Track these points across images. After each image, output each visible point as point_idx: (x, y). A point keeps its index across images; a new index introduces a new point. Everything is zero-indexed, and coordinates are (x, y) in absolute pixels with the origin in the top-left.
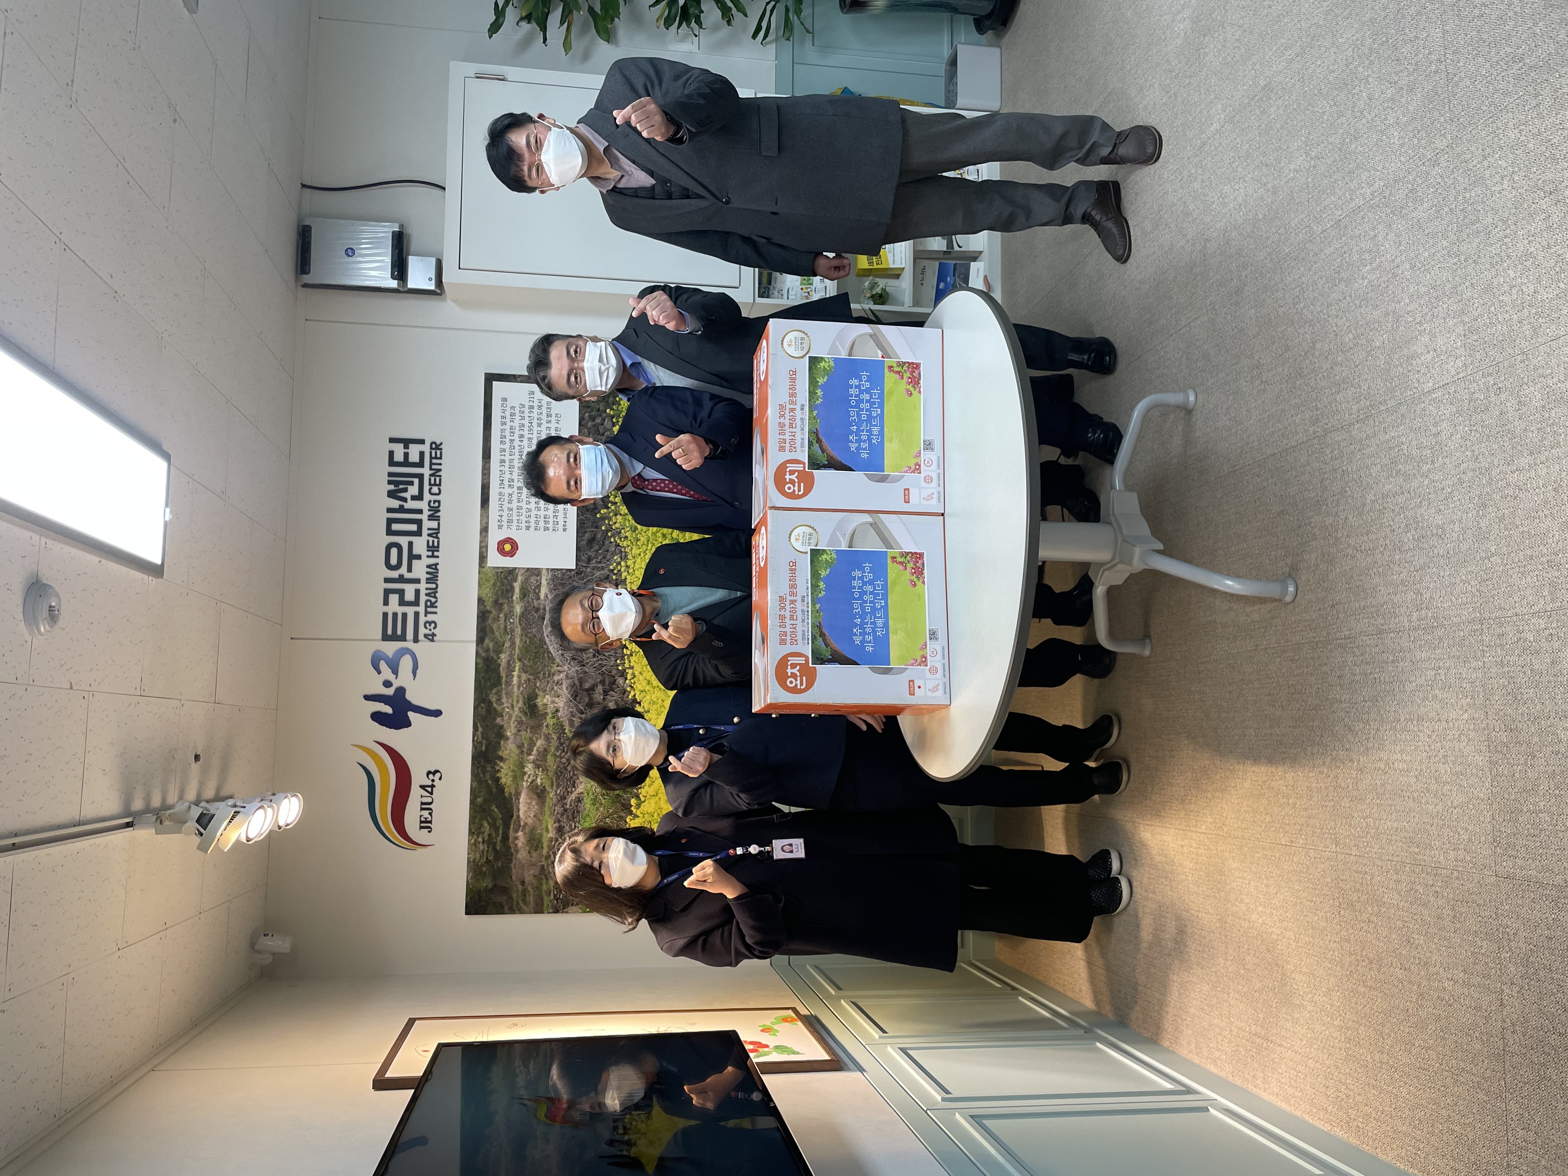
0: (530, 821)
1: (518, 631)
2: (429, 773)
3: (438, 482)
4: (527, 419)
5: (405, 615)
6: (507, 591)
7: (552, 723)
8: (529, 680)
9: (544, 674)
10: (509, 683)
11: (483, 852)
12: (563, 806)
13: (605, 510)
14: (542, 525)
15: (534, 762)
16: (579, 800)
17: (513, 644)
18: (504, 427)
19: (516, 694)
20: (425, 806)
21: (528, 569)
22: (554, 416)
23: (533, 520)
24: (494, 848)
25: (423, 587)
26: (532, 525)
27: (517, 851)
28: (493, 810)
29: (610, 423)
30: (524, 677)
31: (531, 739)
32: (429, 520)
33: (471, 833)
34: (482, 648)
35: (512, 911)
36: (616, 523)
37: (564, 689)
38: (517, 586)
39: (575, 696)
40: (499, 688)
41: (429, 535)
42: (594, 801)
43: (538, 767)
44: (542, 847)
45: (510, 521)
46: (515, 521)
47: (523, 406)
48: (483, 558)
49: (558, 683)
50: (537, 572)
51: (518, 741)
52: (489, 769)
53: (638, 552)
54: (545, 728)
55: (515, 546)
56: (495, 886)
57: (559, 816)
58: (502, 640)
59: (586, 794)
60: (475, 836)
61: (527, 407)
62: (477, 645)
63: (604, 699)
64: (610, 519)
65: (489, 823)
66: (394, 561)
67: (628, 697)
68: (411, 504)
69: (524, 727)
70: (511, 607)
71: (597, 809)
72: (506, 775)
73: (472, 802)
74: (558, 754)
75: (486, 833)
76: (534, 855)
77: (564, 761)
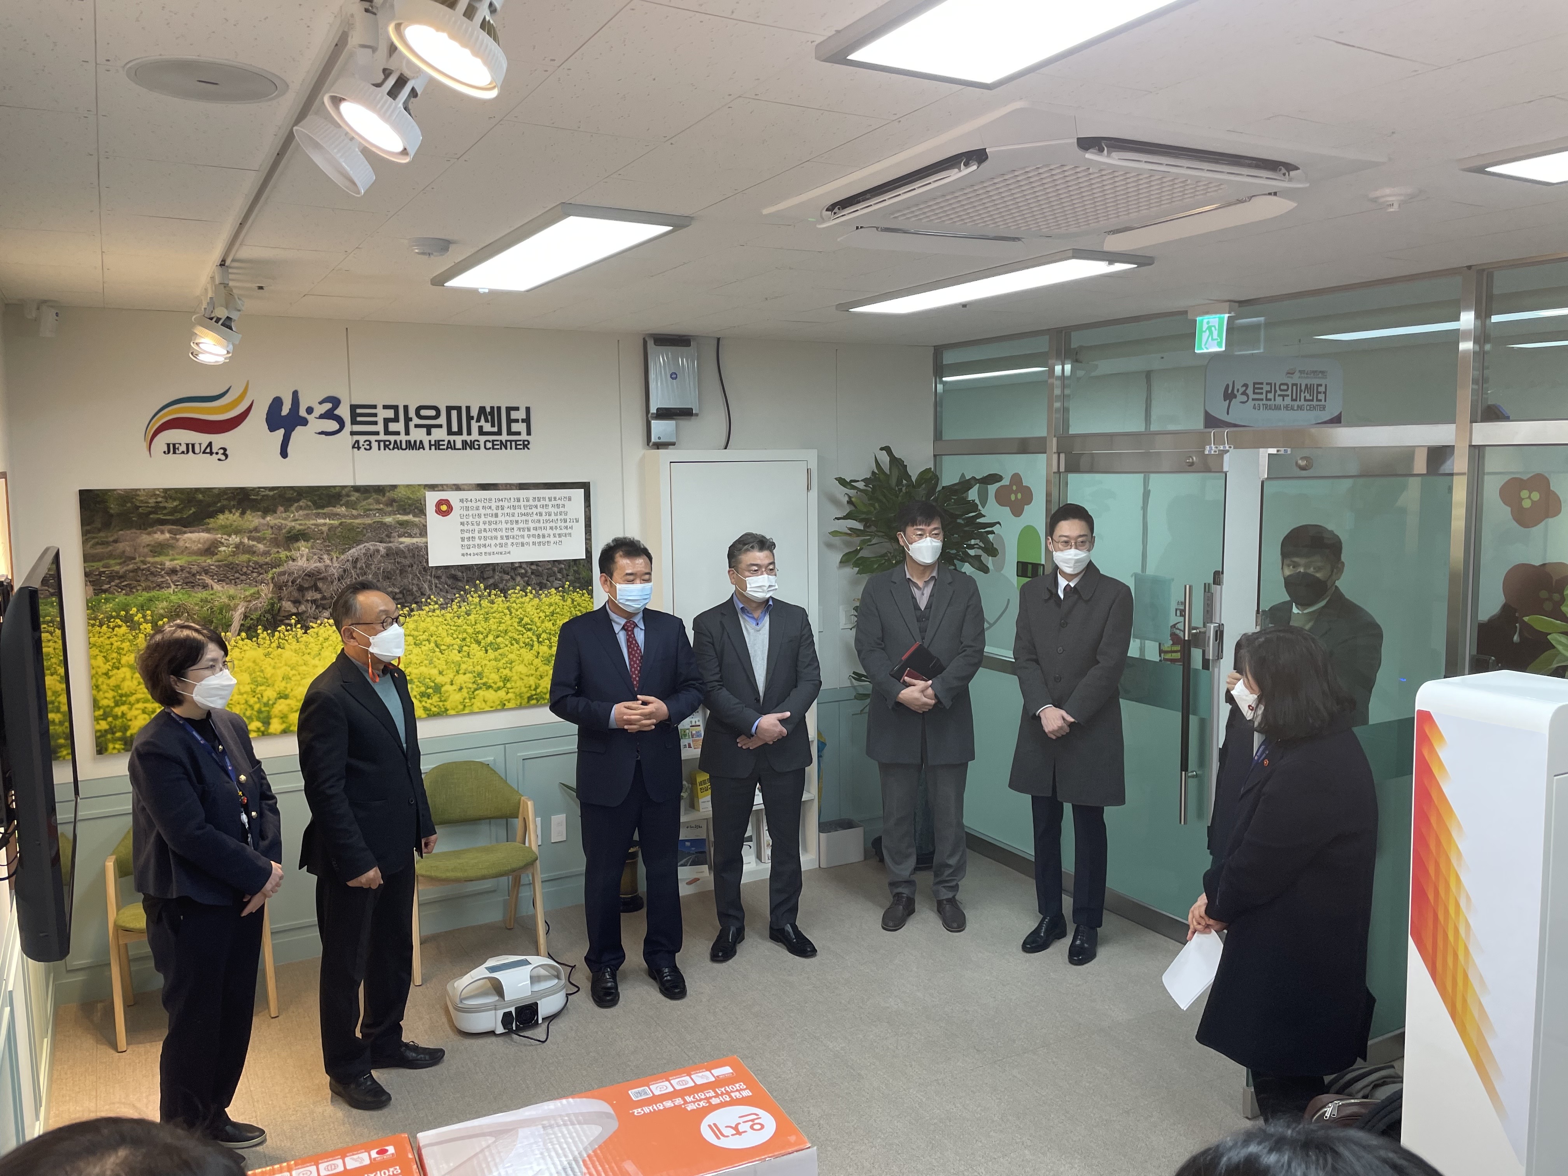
0: (181, 543)
1: (368, 521)
2: (225, 449)
3: (496, 447)
4: (555, 518)
5: (375, 423)
6: (405, 510)
7: (281, 556)
8: (322, 533)
9: (329, 546)
10: (318, 515)
11: (147, 502)
12: (198, 572)
13: (483, 587)
14: (466, 535)
15: (241, 543)
16: (205, 587)
17: (355, 517)
18: (547, 500)
19: (307, 522)
21: (425, 526)
22: (560, 539)
23: (470, 527)
24: (151, 513)
25: (403, 438)
26: (466, 527)
27: (149, 534)
28: (190, 509)
29: (558, 585)
30: (325, 529)
31: (265, 539)
32: (463, 441)
33: (166, 490)
34: (350, 491)
35: (85, 533)
36: (473, 597)
37: (315, 565)
38: (410, 517)
39: (310, 575)
40: (313, 507)
41: (449, 442)
42: (206, 601)
43: (237, 547)
44: (154, 556)
45: (467, 508)
46: (467, 513)
47: (566, 514)
48: (433, 487)
49: (321, 559)
50: (423, 532)
51: (261, 528)
52: (232, 503)
53: (448, 618)
54: (276, 550)
55: (445, 514)
56: (112, 516)
57: (188, 570)
58: (358, 507)
59: (211, 592)
60: (162, 495)
61: (565, 517)
62: (352, 487)
63: (308, 601)
64: (475, 592)
65: (177, 506)
66: (423, 413)
67: (311, 622)
68: (475, 426)
69: (276, 531)
70: (390, 514)
71: (197, 604)
72: (227, 519)
73: (197, 490)
74: (251, 564)
75: (166, 505)
76: (146, 550)
77: (245, 570)
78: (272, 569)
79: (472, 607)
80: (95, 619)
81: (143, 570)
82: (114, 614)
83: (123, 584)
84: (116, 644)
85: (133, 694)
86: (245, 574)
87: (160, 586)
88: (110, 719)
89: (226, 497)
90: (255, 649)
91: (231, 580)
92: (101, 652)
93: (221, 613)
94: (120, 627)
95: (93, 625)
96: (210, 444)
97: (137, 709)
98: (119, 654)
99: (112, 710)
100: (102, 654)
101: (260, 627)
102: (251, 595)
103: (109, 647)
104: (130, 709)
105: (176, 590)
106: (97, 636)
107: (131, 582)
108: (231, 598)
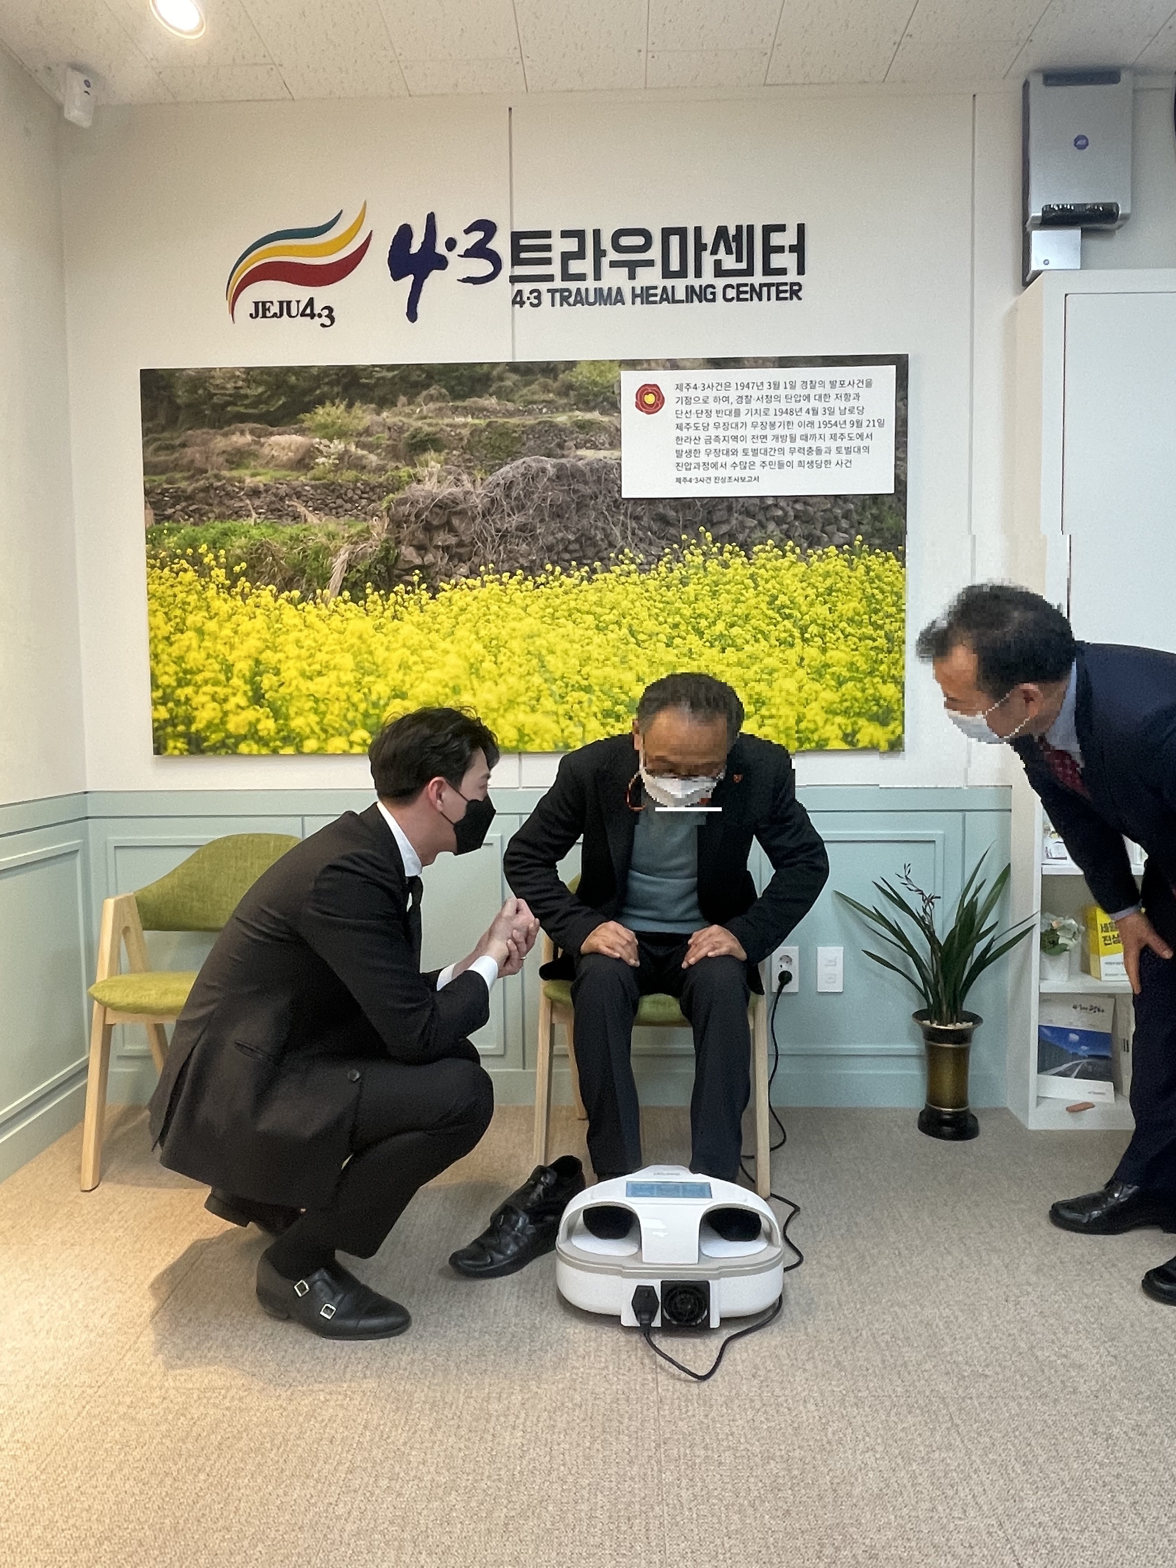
0: (266, 450)
1: (530, 421)
2: (330, 309)
3: (742, 296)
4: (841, 418)
5: (548, 261)
6: (587, 402)
7: (401, 474)
8: (461, 439)
9: (470, 460)
10: (455, 410)
11: (224, 388)
12: (287, 495)
13: (710, 539)
14: (685, 447)
15: (346, 451)
16: (296, 517)
17: (511, 414)
18: (828, 385)
19: (440, 422)
20: (285, 307)
21: (619, 430)
22: (849, 457)
23: (692, 433)
24: (229, 404)
25: (590, 284)
26: (684, 433)
27: (225, 435)
28: (280, 399)
29: (842, 541)
30: (465, 432)
31: (378, 446)
32: (687, 287)
33: (248, 370)
34: (505, 371)
35: (146, 432)
36: (693, 554)
37: (450, 490)
38: (595, 416)
39: (441, 505)
40: (448, 398)
41: (665, 289)
42: (295, 539)
43: (341, 457)
44: (231, 469)
45: (688, 401)
46: (688, 408)
47: (861, 411)
48: (633, 364)
49: (458, 480)
50: (615, 442)
51: (375, 428)
52: (336, 389)
53: (651, 588)
54: (394, 465)
55: (651, 409)
56: (179, 408)
57: (274, 491)
58: (516, 397)
59: (304, 526)
60: (244, 376)
61: (860, 417)
62: (508, 364)
63: (437, 547)
64: (698, 546)
65: (262, 394)
66: (625, 241)
67: (441, 581)
68: (708, 260)
69: (395, 435)
70: (564, 409)
71: (285, 544)
72: (328, 414)
73: (289, 370)
74: (359, 484)
75: (249, 391)
76: (221, 459)
77: (350, 494)
78: (388, 494)
79: (691, 571)
80: (155, 557)
81: (216, 489)
82: (179, 551)
83: (191, 508)
84: (181, 596)
85: (200, 671)
86: (351, 500)
87: (237, 514)
88: (171, 705)
89: (326, 380)
90: (361, 618)
91: (331, 509)
92: (162, 606)
93: (316, 559)
94: (185, 571)
95: (153, 567)
96: (311, 302)
97: (205, 694)
98: (184, 610)
99: (173, 692)
100: (163, 610)
101: (369, 584)
102: (359, 534)
103: (171, 599)
104: (197, 693)
105: (258, 521)
106: (157, 582)
107: (200, 506)
108: (331, 536)
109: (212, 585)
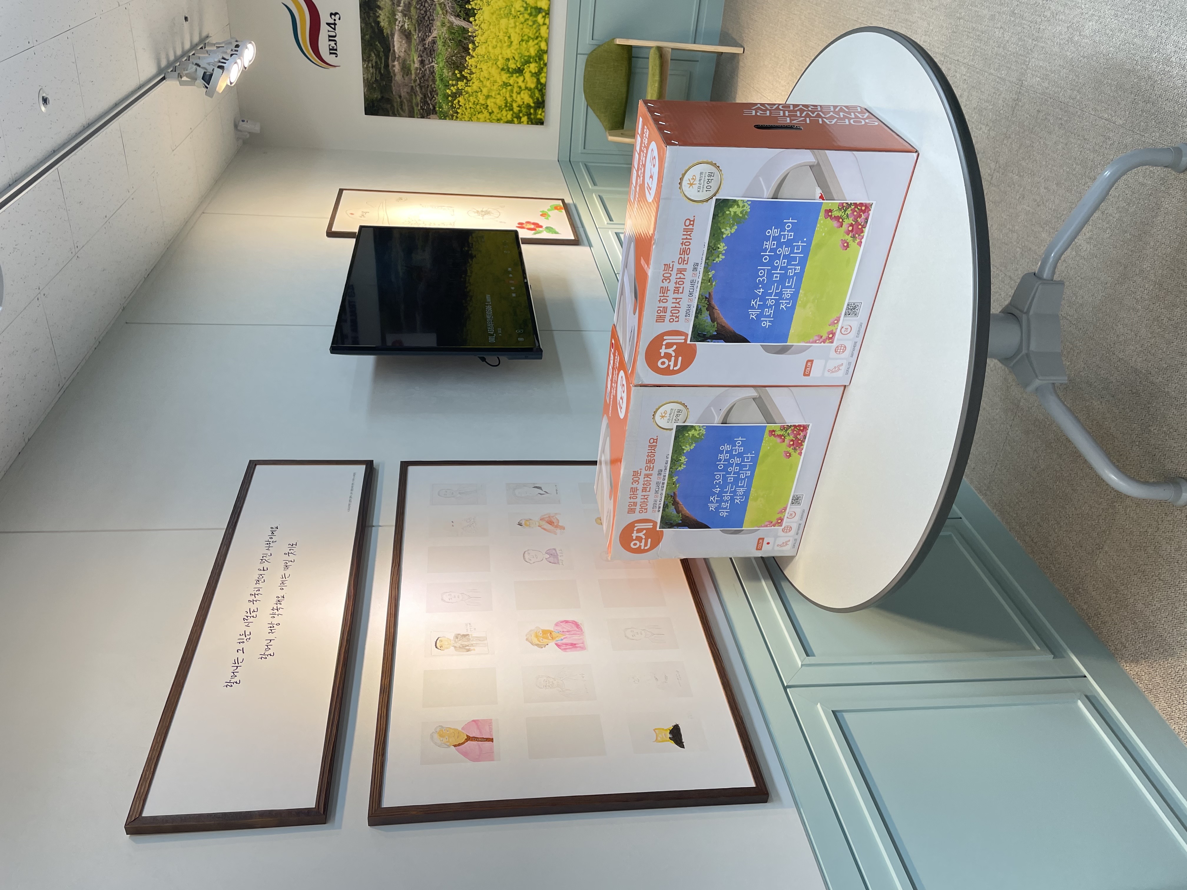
0: (402, 54)
2: (331, 14)
11: (373, 73)
12: (423, 46)
15: (402, 12)
16: (434, 42)
20: (332, 38)
24: (380, 72)
27: (395, 75)
28: (377, 45)
33: (363, 60)
35: (394, 115)
42: (445, 43)
43: (405, 15)
44: (411, 74)
52: (372, 14)
56: (382, 97)
57: (421, 52)
59: (438, 38)
60: (367, 63)
65: (375, 54)
71: (447, 50)
72: (384, 20)
73: (363, 38)
74: (418, 7)
75: (374, 61)
76: (406, 78)
77: (422, 12)
80: (453, 116)
81: (420, 82)
82: (450, 104)
83: (430, 96)
84: (471, 105)
85: (506, 99)
86: (426, 12)
87: (432, 73)
88: (521, 115)
89: (367, 19)
90: (483, 12)
91: (430, 23)
92: (475, 115)
93: (454, 33)
94: (459, 102)
95: (457, 117)
97: (517, 98)
98: (477, 104)
99: (515, 113)
100: (477, 114)
101: (467, 6)
102: (442, 10)
103: (472, 110)
104: (516, 101)
105: (436, 62)
106: (464, 116)
107: (429, 91)
108: (443, 25)
109: (466, 89)
